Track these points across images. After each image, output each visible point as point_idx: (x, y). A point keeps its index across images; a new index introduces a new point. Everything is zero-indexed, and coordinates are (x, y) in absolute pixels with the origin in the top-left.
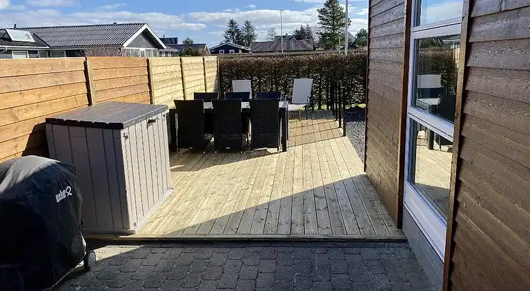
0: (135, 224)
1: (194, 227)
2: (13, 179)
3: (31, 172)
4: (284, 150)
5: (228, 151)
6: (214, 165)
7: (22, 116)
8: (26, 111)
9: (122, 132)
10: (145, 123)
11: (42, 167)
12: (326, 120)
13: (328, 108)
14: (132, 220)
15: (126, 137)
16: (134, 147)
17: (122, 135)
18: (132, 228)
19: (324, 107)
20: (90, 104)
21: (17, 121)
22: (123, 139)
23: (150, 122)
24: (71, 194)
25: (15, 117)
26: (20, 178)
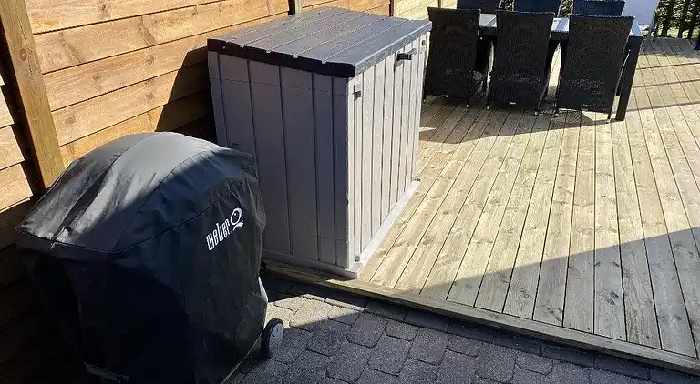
0: (357, 259)
1: (467, 283)
2: (114, 197)
3: (154, 183)
4: (620, 117)
5: (512, 109)
6: (488, 134)
7: (164, 33)
8: (172, 22)
9: (351, 83)
10: (391, 59)
11: (178, 170)
12: (684, 60)
13: (680, 35)
14: (352, 251)
15: (358, 94)
16: (368, 112)
17: (351, 91)
18: (351, 266)
19: (674, 32)
20: (292, 11)
21: (151, 43)
22: (351, 97)
23: (401, 57)
24: (241, 224)
25: (148, 36)
26: (131, 195)
